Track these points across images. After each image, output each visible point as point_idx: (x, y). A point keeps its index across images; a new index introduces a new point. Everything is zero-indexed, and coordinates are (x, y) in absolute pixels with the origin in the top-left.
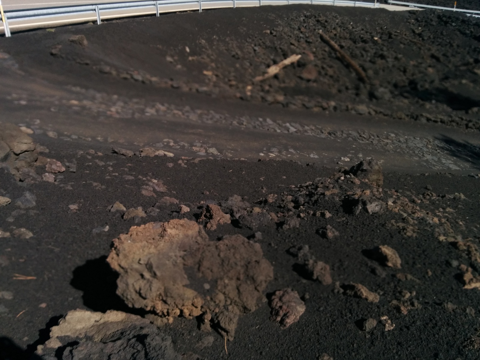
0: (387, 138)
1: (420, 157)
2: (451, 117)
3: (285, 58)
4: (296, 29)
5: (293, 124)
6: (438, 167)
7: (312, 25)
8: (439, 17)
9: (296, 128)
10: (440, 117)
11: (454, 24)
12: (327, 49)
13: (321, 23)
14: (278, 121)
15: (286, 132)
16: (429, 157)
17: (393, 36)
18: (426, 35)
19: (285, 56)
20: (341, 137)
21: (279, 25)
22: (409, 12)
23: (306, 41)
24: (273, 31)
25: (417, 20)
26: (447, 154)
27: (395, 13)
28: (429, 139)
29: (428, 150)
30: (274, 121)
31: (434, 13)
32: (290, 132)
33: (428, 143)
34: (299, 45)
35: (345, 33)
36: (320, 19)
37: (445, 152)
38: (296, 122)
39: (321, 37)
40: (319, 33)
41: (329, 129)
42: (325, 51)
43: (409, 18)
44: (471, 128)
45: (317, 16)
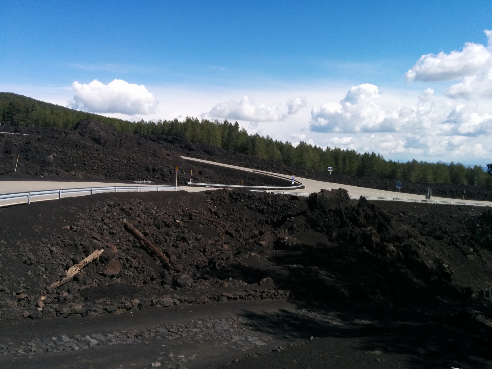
0: (196, 327)
1: (229, 341)
2: (247, 291)
3: (87, 256)
4: (99, 220)
5: (94, 335)
6: (246, 348)
7: (116, 214)
8: (230, 195)
9: (98, 340)
10: (238, 293)
11: (242, 200)
12: (131, 239)
13: (125, 211)
14: (76, 336)
15: (87, 347)
16: (236, 338)
17: (193, 217)
18: (221, 212)
19: (87, 253)
20: (149, 338)
21: (81, 218)
22: (206, 192)
23: (110, 233)
24: (73, 227)
25: (212, 199)
26: (251, 330)
27: (194, 194)
28: (233, 318)
29: (234, 330)
30: (72, 337)
31: (226, 192)
32: (91, 346)
33: (234, 322)
34: (102, 238)
35: (149, 219)
36: (124, 207)
37: (250, 328)
38: (97, 333)
39: (126, 227)
40: (123, 223)
41: (136, 331)
42: (129, 241)
43: (206, 198)
44: (265, 298)
45: (121, 204)
